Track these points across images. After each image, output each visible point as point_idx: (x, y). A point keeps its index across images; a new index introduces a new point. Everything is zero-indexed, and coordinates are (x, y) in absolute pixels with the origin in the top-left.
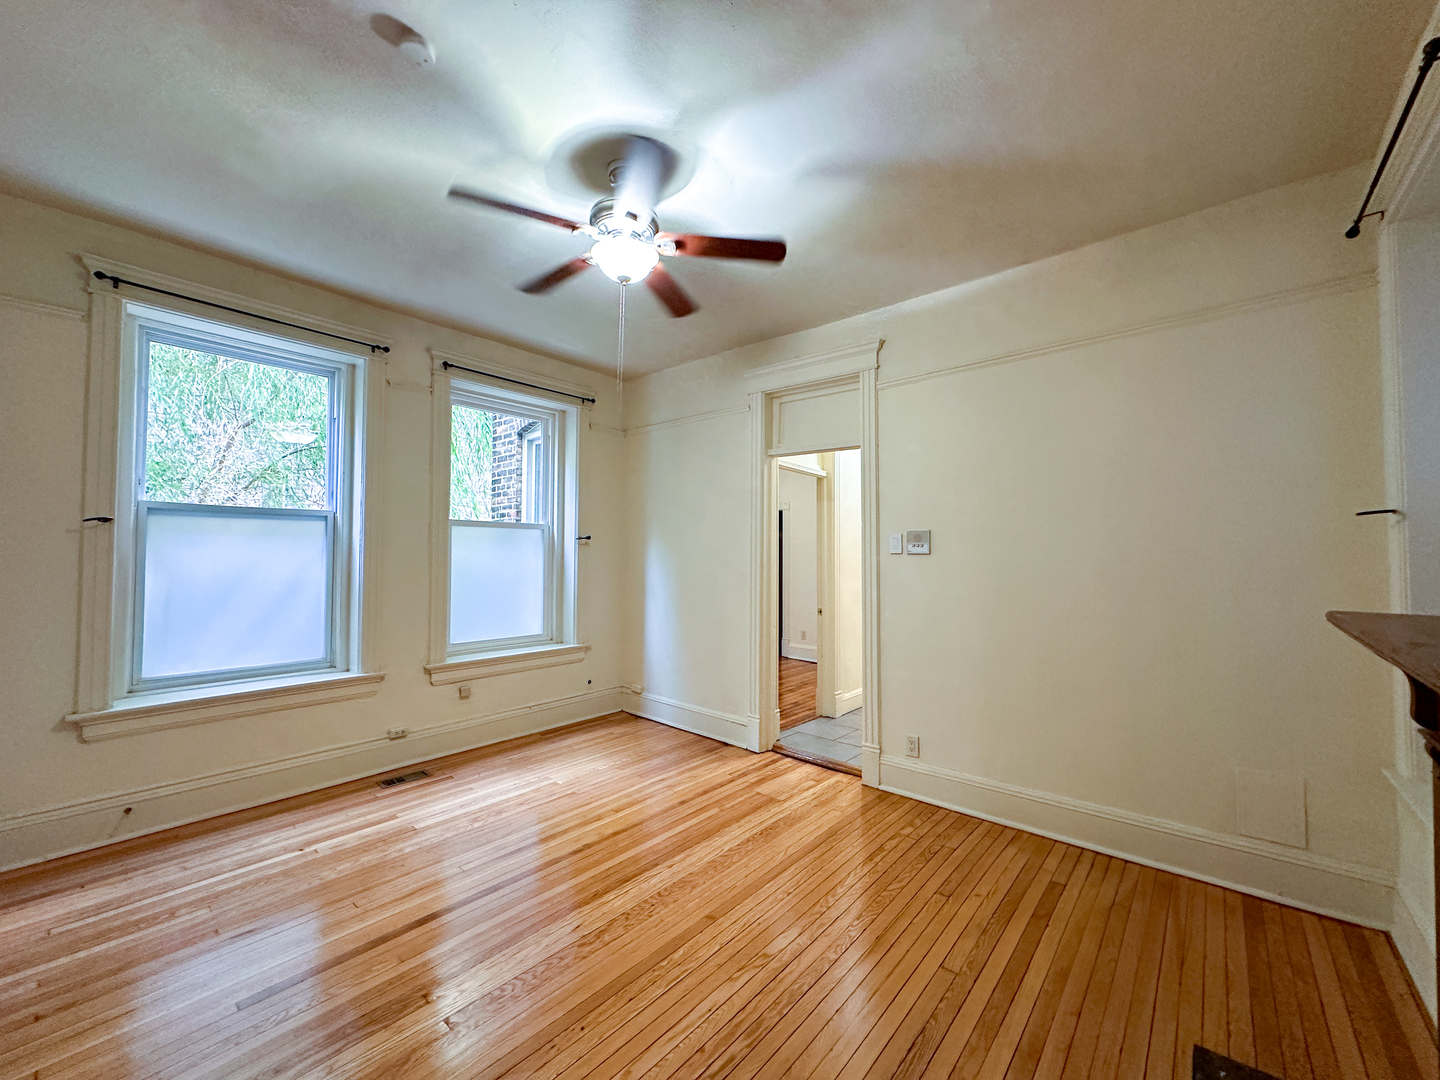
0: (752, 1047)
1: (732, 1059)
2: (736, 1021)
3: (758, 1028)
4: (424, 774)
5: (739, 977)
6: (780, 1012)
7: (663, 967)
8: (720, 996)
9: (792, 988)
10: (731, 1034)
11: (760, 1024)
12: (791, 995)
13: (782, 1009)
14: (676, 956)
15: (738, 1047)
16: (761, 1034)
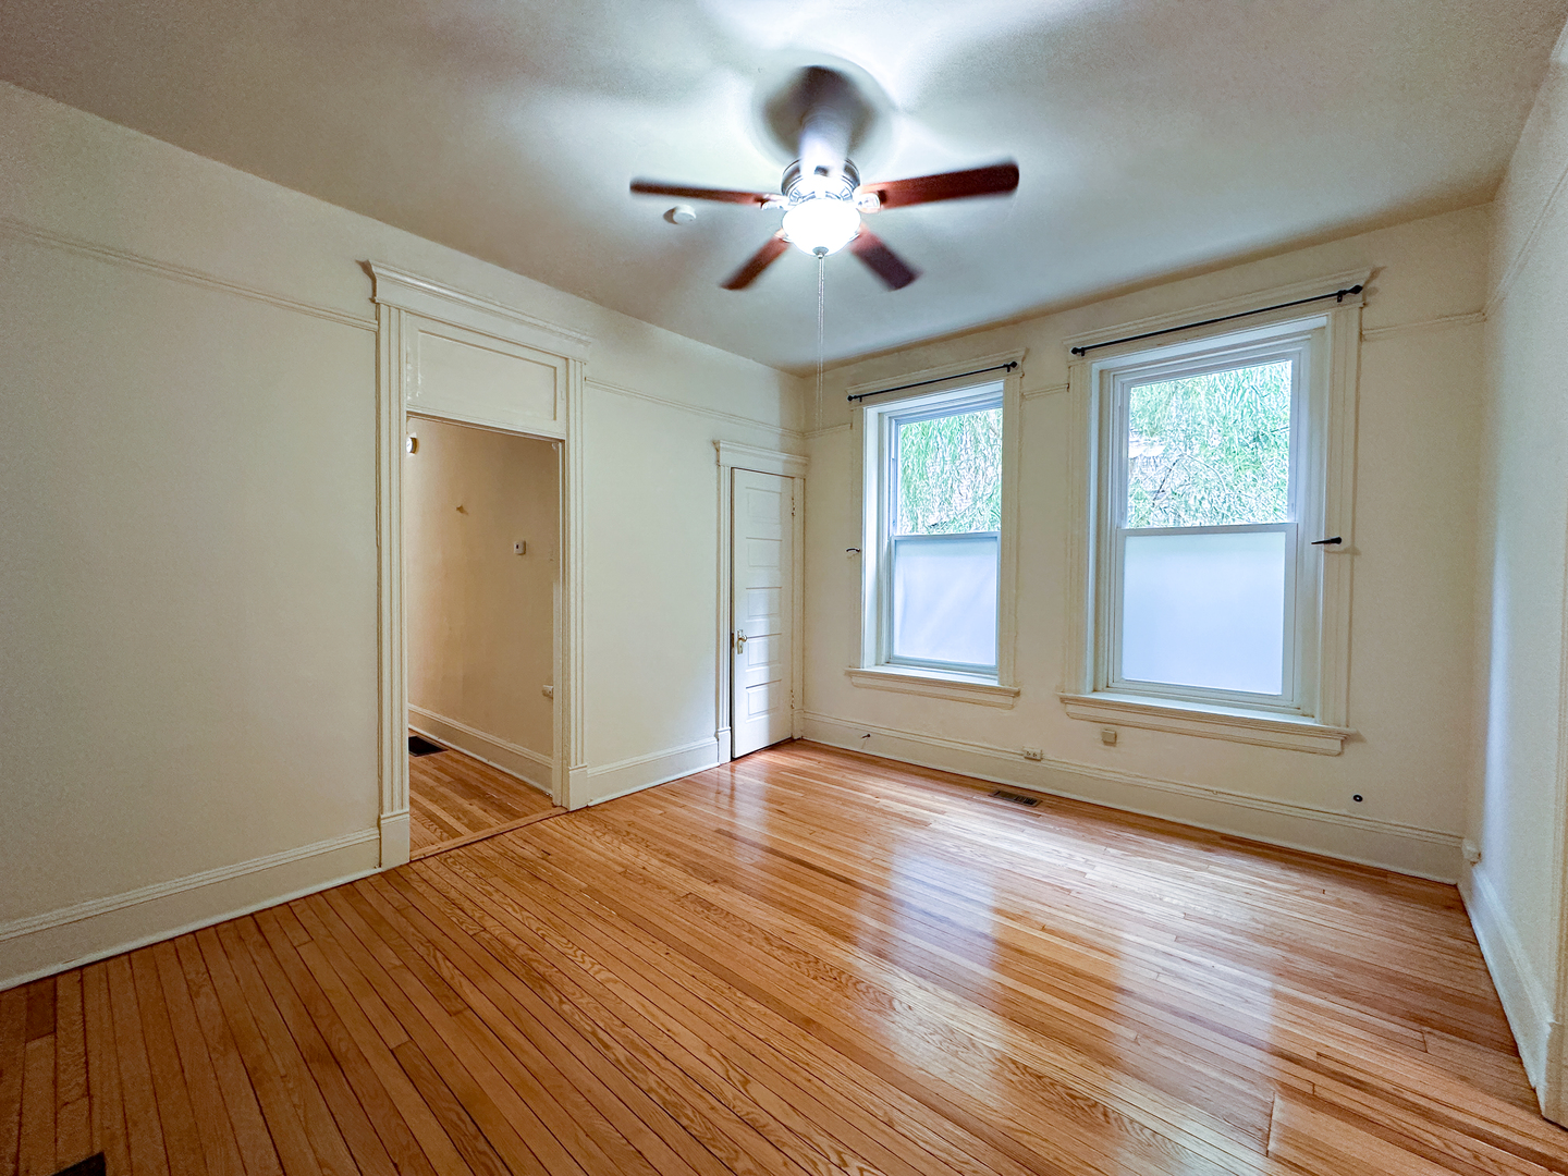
0: (616, 1063)
1: (607, 1046)
2: (652, 1052)
3: (637, 1070)
4: (1030, 802)
5: (712, 1055)
6: (651, 1090)
7: (735, 994)
8: (687, 1038)
9: (687, 1105)
10: (637, 1048)
11: (644, 1072)
12: (675, 1105)
13: (657, 1093)
14: (750, 1003)
15: (620, 1053)
16: (629, 1071)
